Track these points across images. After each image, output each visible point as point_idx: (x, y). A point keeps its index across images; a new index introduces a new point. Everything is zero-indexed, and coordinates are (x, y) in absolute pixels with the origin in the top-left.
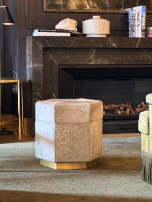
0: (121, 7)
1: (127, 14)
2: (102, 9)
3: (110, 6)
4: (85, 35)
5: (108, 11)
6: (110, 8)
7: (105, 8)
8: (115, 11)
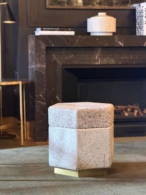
0: (128, 3)
1: (134, 10)
2: (108, 5)
3: (116, 2)
4: (89, 33)
5: (114, 7)
6: (117, 4)
7: (112, 4)
8: (122, 7)
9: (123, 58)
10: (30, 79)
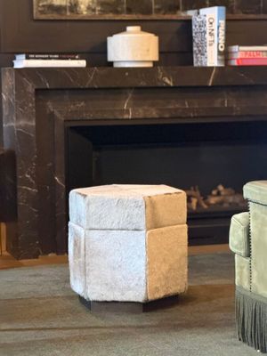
0: (178, 8)
1: (189, 22)
2: (143, 13)
3: (157, 7)
4: (111, 64)
5: (154, 16)
6: (158, 11)
7: (149, 12)
8: (168, 17)
9: (171, 107)
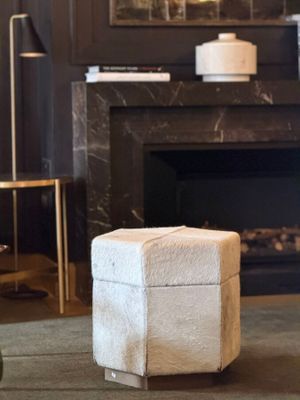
0: (281, 12)
2: (240, 19)
3: (257, 10)
5: (252, 22)
6: (257, 15)
7: (247, 16)
8: (269, 22)
9: (270, 128)
10: (76, 174)
